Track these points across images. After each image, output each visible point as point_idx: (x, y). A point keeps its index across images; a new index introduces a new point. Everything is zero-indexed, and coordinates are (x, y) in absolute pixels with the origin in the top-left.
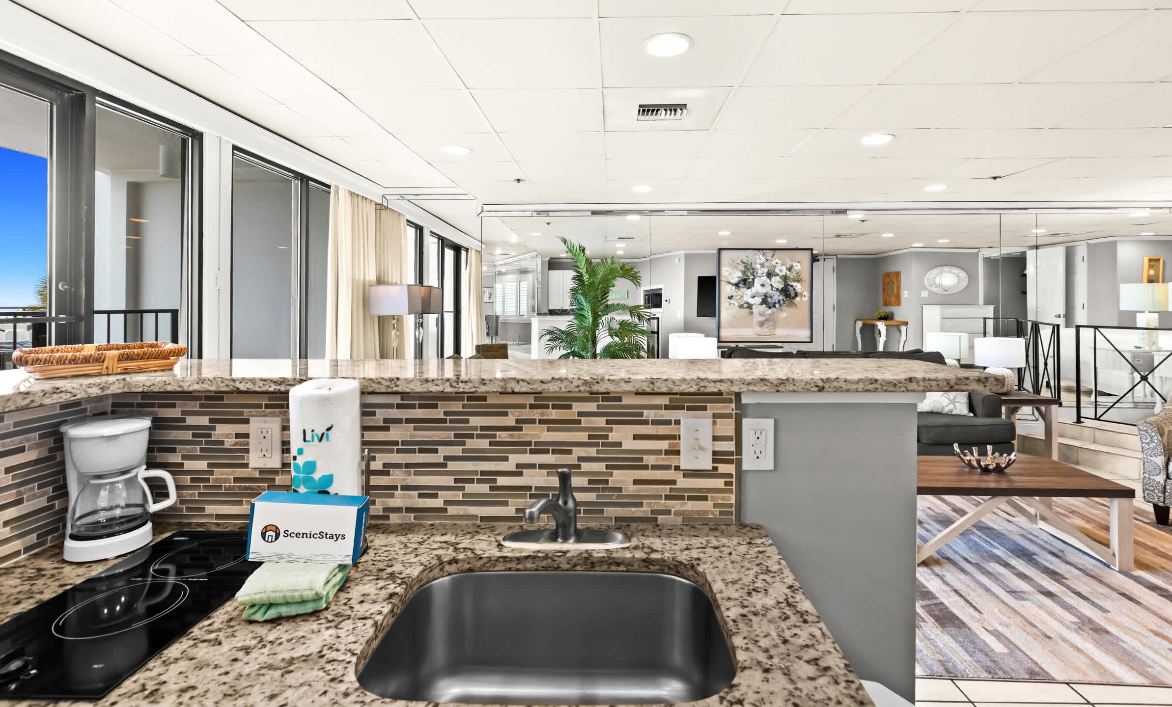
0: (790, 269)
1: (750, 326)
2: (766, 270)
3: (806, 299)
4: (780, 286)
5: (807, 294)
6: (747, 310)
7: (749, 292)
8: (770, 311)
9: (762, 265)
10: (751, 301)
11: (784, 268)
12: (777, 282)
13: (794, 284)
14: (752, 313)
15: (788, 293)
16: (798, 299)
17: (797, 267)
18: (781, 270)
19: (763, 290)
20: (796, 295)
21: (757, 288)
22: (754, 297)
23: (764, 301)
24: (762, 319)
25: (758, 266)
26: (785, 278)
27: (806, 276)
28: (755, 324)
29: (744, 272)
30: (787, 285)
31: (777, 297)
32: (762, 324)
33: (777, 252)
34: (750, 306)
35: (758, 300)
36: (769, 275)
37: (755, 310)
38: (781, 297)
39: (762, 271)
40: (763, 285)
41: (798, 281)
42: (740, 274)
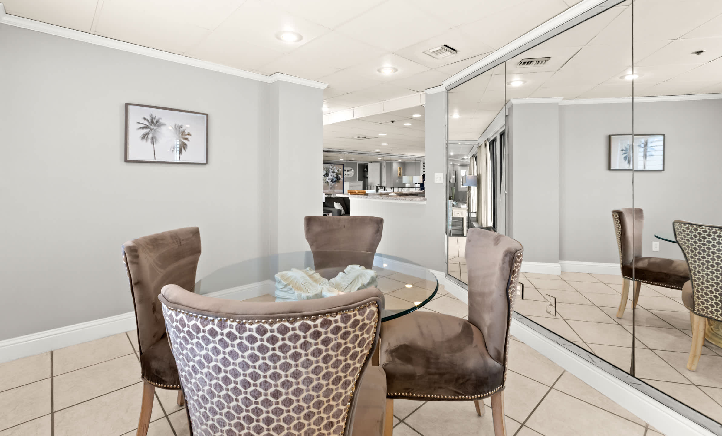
0: (338, 171)
1: (328, 189)
2: (332, 171)
3: (342, 180)
4: (336, 176)
5: (342, 179)
6: (327, 184)
7: (328, 178)
8: (333, 184)
9: (331, 169)
10: (328, 181)
11: (337, 170)
12: (335, 175)
13: (339, 175)
14: (328, 185)
15: (337, 178)
16: (340, 180)
17: (340, 170)
18: (336, 171)
19: (331, 177)
20: (340, 179)
21: (330, 176)
22: (329, 179)
23: (332, 181)
24: (331, 187)
25: (330, 169)
26: (337, 174)
27: (342, 173)
28: (329, 188)
29: (326, 171)
30: (337, 176)
31: (335, 179)
32: (331, 188)
33: (335, 165)
34: (328, 183)
35: (330, 180)
36: (333, 172)
37: (329, 184)
38: (336, 180)
39: (331, 171)
40: (331, 176)
41: (340, 174)
42: (325, 172)
